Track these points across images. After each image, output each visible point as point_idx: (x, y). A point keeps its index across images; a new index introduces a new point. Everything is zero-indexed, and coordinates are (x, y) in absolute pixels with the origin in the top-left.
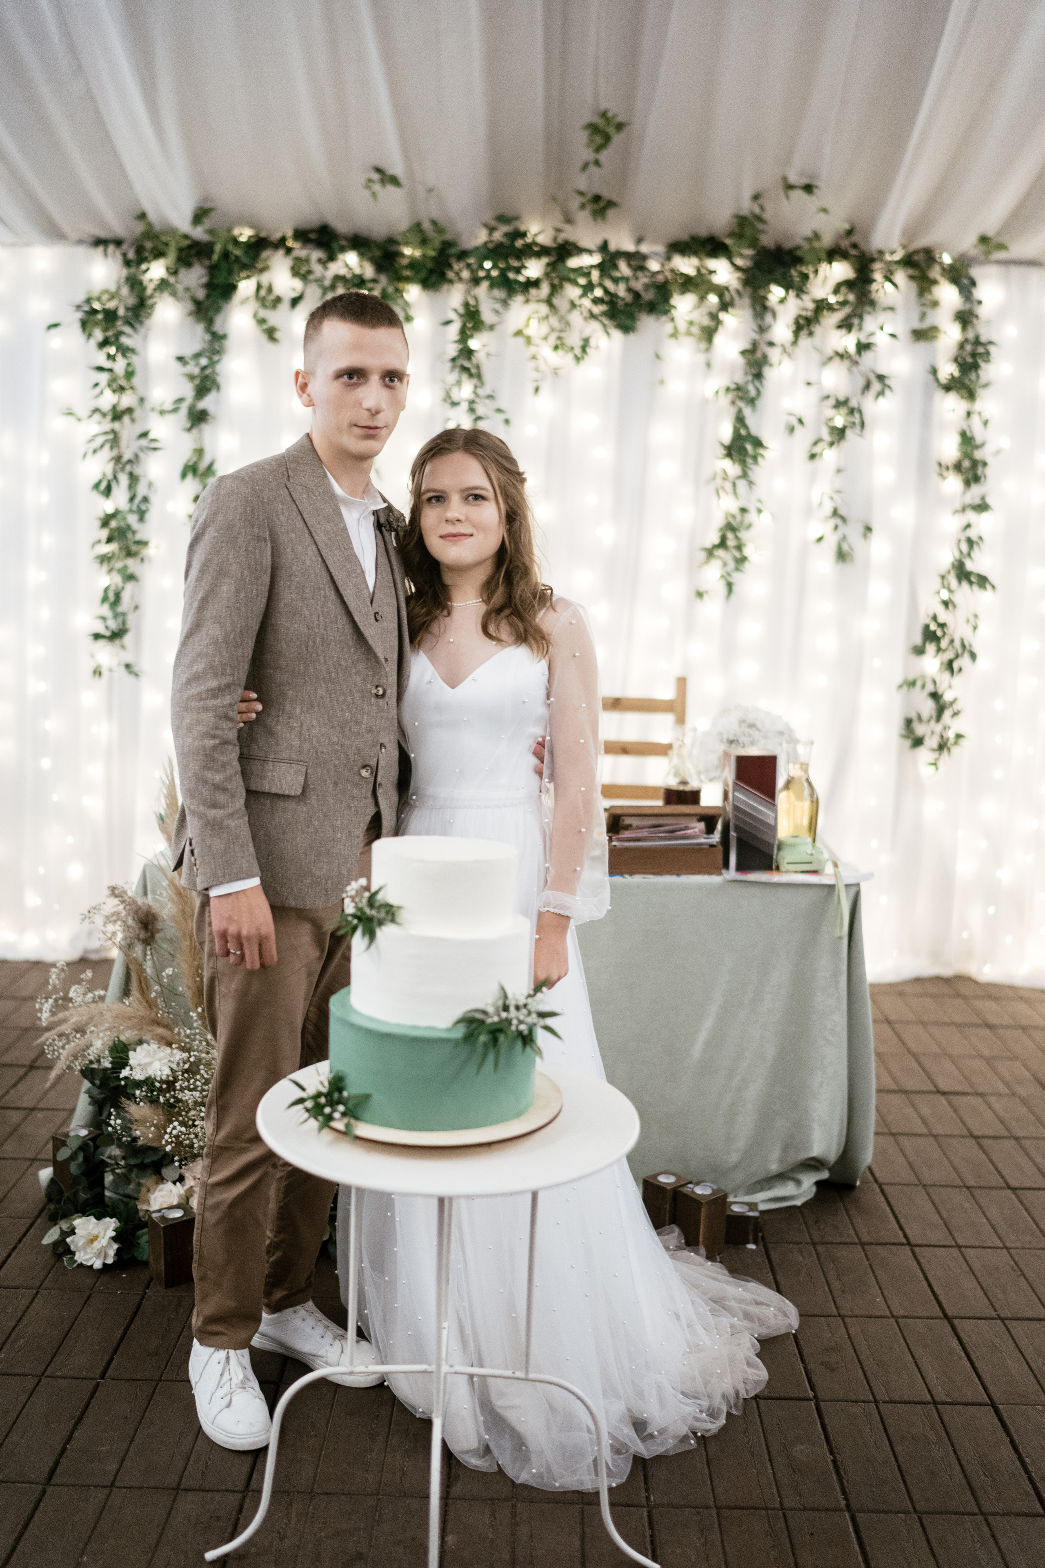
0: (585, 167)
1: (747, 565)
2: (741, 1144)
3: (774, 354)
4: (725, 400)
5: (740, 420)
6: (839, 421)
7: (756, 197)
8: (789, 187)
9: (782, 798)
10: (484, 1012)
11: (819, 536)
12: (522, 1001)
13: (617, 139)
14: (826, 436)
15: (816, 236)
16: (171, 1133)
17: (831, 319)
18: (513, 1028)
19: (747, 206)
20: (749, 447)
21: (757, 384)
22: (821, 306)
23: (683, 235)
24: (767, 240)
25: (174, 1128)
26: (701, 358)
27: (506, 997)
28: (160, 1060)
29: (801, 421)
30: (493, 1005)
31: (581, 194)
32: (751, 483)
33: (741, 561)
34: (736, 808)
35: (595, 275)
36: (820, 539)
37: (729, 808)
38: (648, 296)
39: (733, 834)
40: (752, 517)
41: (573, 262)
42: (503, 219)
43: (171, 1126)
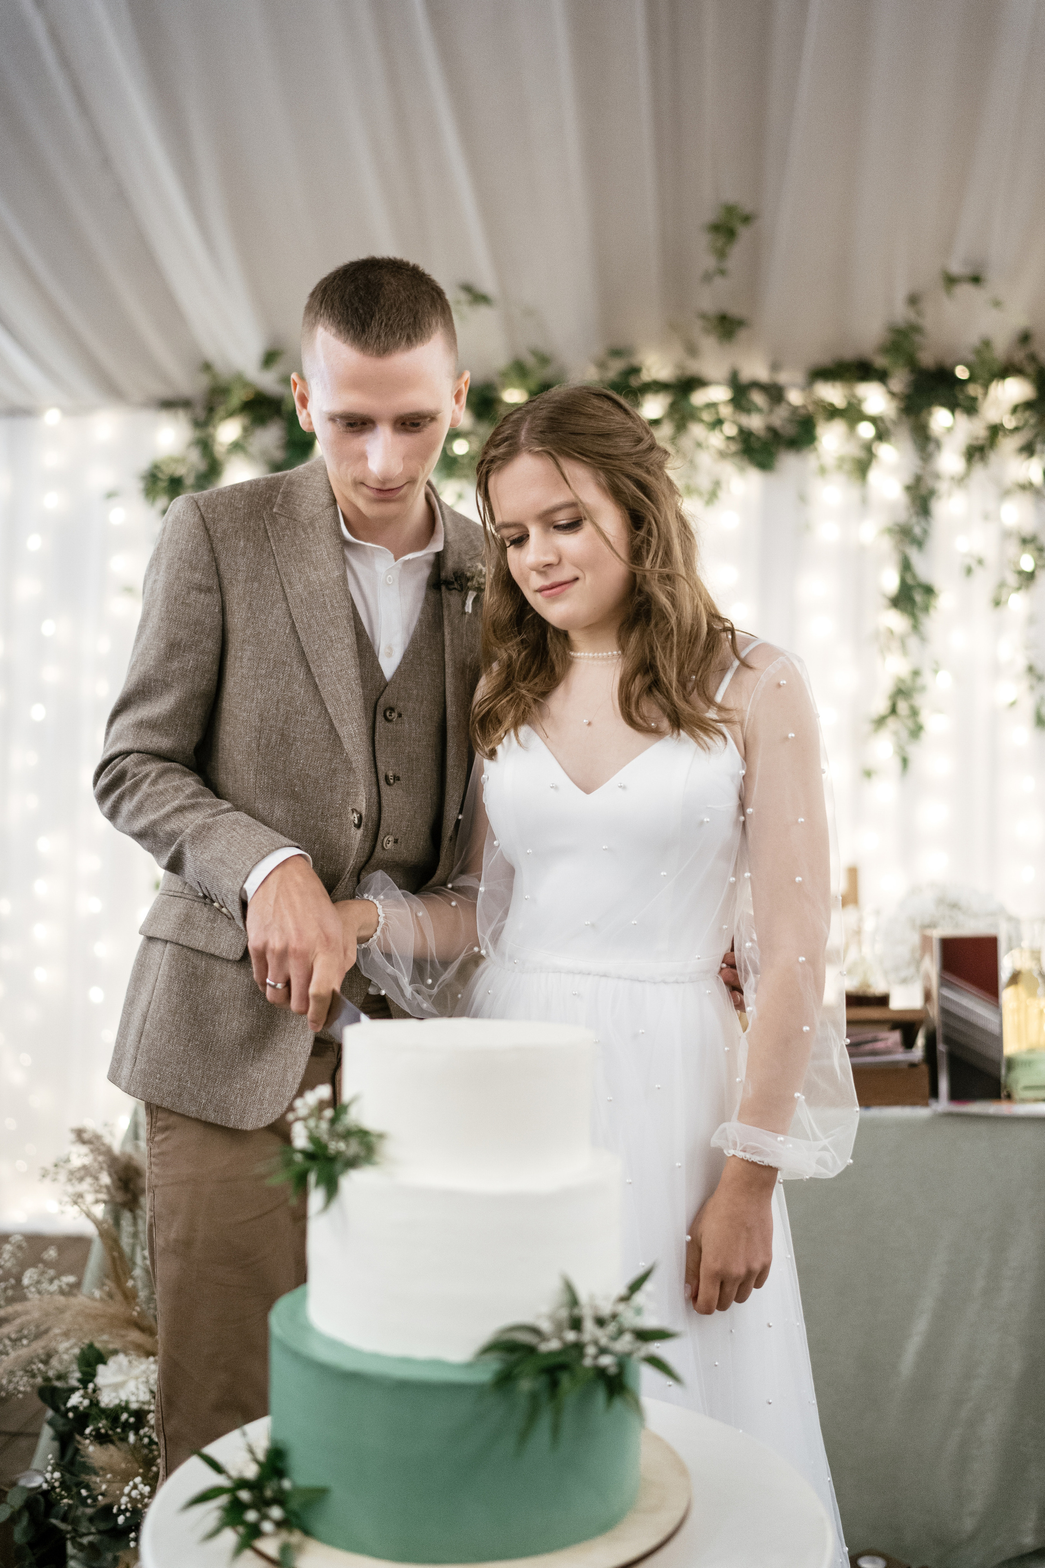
0: (707, 278)
1: (923, 735)
2: (977, 1504)
3: (943, 487)
4: (886, 546)
5: (906, 566)
6: (1027, 563)
7: (913, 300)
8: (951, 281)
9: (1007, 995)
10: (535, 1331)
11: (1011, 700)
12: (606, 1309)
13: (744, 234)
14: (1012, 580)
15: (987, 344)
16: (129, 1495)
17: (1009, 445)
18: (588, 1362)
19: (901, 313)
20: (918, 597)
21: (923, 523)
22: (995, 430)
23: (824, 359)
24: (927, 358)
25: (135, 1487)
26: (854, 493)
27: (574, 1301)
28: (137, 1378)
29: (980, 562)
30: (552, 1318)
31: (703, 316)
32: (923, 639)
33: (916, 731)
34: (945, 1012)
35: (726, 411)
36: (1013, 704)
37: (934, 1012)
38: (789, 430)
39: (941, 1048)
40: (927, 678)
41: (699, 398)
42: (616, 353)
43: (131, 1483)
